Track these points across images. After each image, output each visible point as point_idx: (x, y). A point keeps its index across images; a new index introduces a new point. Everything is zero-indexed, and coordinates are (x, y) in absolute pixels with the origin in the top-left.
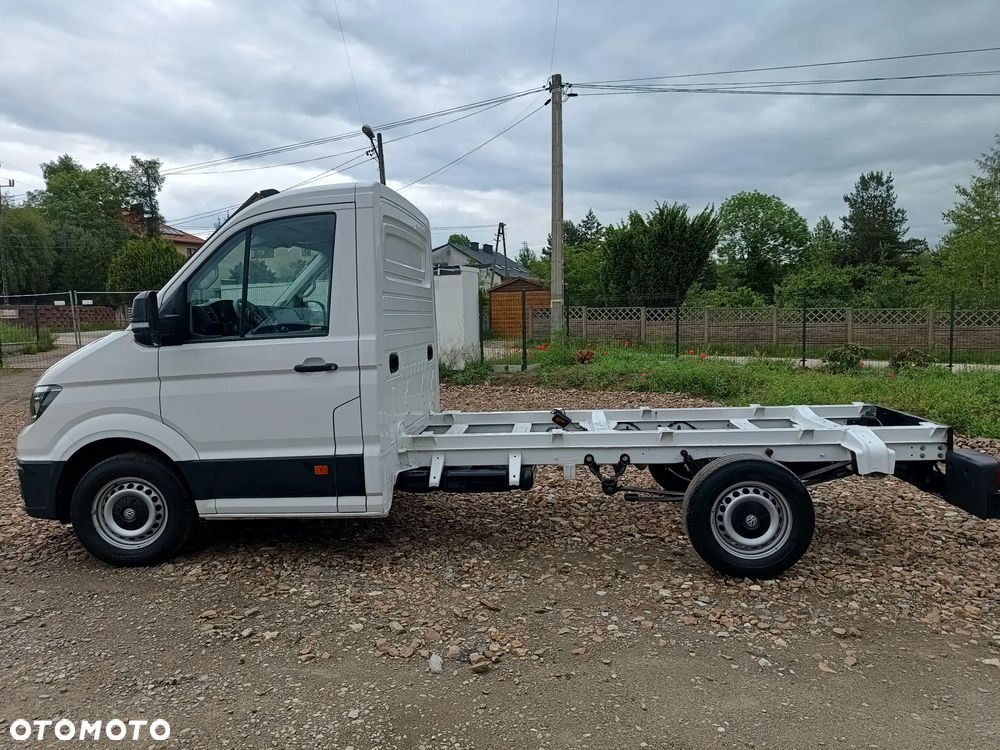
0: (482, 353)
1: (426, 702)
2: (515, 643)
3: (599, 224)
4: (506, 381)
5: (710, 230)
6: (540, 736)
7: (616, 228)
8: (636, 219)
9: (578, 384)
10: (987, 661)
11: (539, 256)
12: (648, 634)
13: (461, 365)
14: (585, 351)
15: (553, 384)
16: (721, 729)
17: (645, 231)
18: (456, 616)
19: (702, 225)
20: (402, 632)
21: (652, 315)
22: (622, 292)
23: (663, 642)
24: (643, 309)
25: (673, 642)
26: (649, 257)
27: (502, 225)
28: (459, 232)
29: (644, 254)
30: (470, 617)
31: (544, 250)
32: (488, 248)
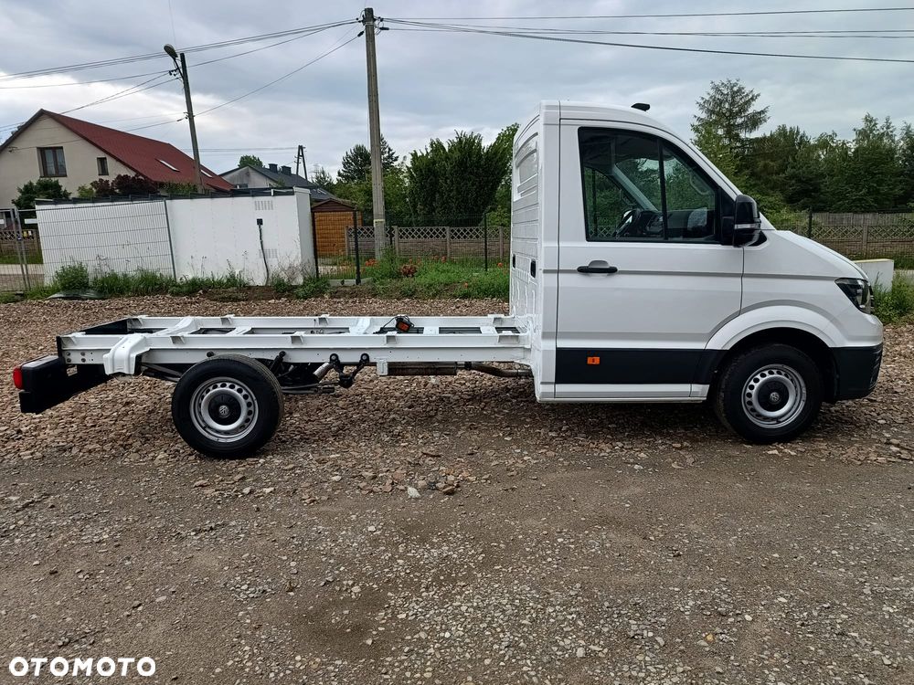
0: (317, 269)
1: (420, 515)
2: (465, 474)
3: (390, 150)
4: (345, 294)
5: (501, 159)
6: (513, 523)
7: (419, 154)
8: (437, 147)
9: (411, 294)
10: (770, 452)
11: (334, 178)
12: (554, 459)
13: (300, 280)
14: (409, 266)
15: (388, 295)
16: (627, 505)
17: (447, 158)
18: (410, 463)
19: (495, 154)
20: (374, 478)
21: (456, 234)
22: (429, 213)
23: (566, 463)
24: (447, 229)
25: (573, 462)
26: (452, 181)
27: (301, 148)
28: (250, 154)
29: (447, 178)
30: (421, 462)
31: (339, 173)
32: (286, 170)
